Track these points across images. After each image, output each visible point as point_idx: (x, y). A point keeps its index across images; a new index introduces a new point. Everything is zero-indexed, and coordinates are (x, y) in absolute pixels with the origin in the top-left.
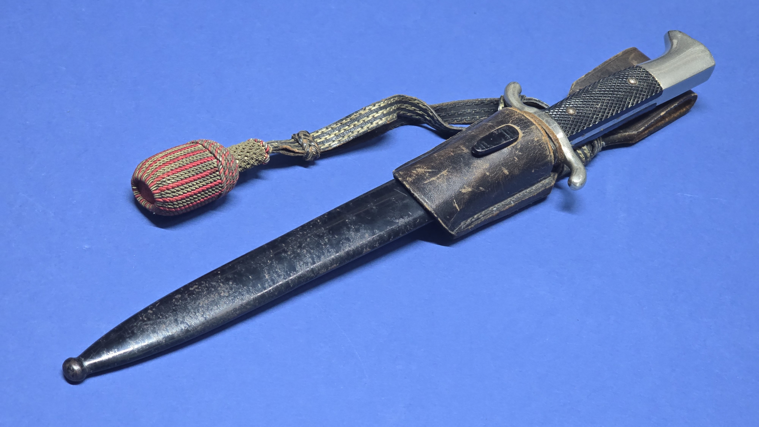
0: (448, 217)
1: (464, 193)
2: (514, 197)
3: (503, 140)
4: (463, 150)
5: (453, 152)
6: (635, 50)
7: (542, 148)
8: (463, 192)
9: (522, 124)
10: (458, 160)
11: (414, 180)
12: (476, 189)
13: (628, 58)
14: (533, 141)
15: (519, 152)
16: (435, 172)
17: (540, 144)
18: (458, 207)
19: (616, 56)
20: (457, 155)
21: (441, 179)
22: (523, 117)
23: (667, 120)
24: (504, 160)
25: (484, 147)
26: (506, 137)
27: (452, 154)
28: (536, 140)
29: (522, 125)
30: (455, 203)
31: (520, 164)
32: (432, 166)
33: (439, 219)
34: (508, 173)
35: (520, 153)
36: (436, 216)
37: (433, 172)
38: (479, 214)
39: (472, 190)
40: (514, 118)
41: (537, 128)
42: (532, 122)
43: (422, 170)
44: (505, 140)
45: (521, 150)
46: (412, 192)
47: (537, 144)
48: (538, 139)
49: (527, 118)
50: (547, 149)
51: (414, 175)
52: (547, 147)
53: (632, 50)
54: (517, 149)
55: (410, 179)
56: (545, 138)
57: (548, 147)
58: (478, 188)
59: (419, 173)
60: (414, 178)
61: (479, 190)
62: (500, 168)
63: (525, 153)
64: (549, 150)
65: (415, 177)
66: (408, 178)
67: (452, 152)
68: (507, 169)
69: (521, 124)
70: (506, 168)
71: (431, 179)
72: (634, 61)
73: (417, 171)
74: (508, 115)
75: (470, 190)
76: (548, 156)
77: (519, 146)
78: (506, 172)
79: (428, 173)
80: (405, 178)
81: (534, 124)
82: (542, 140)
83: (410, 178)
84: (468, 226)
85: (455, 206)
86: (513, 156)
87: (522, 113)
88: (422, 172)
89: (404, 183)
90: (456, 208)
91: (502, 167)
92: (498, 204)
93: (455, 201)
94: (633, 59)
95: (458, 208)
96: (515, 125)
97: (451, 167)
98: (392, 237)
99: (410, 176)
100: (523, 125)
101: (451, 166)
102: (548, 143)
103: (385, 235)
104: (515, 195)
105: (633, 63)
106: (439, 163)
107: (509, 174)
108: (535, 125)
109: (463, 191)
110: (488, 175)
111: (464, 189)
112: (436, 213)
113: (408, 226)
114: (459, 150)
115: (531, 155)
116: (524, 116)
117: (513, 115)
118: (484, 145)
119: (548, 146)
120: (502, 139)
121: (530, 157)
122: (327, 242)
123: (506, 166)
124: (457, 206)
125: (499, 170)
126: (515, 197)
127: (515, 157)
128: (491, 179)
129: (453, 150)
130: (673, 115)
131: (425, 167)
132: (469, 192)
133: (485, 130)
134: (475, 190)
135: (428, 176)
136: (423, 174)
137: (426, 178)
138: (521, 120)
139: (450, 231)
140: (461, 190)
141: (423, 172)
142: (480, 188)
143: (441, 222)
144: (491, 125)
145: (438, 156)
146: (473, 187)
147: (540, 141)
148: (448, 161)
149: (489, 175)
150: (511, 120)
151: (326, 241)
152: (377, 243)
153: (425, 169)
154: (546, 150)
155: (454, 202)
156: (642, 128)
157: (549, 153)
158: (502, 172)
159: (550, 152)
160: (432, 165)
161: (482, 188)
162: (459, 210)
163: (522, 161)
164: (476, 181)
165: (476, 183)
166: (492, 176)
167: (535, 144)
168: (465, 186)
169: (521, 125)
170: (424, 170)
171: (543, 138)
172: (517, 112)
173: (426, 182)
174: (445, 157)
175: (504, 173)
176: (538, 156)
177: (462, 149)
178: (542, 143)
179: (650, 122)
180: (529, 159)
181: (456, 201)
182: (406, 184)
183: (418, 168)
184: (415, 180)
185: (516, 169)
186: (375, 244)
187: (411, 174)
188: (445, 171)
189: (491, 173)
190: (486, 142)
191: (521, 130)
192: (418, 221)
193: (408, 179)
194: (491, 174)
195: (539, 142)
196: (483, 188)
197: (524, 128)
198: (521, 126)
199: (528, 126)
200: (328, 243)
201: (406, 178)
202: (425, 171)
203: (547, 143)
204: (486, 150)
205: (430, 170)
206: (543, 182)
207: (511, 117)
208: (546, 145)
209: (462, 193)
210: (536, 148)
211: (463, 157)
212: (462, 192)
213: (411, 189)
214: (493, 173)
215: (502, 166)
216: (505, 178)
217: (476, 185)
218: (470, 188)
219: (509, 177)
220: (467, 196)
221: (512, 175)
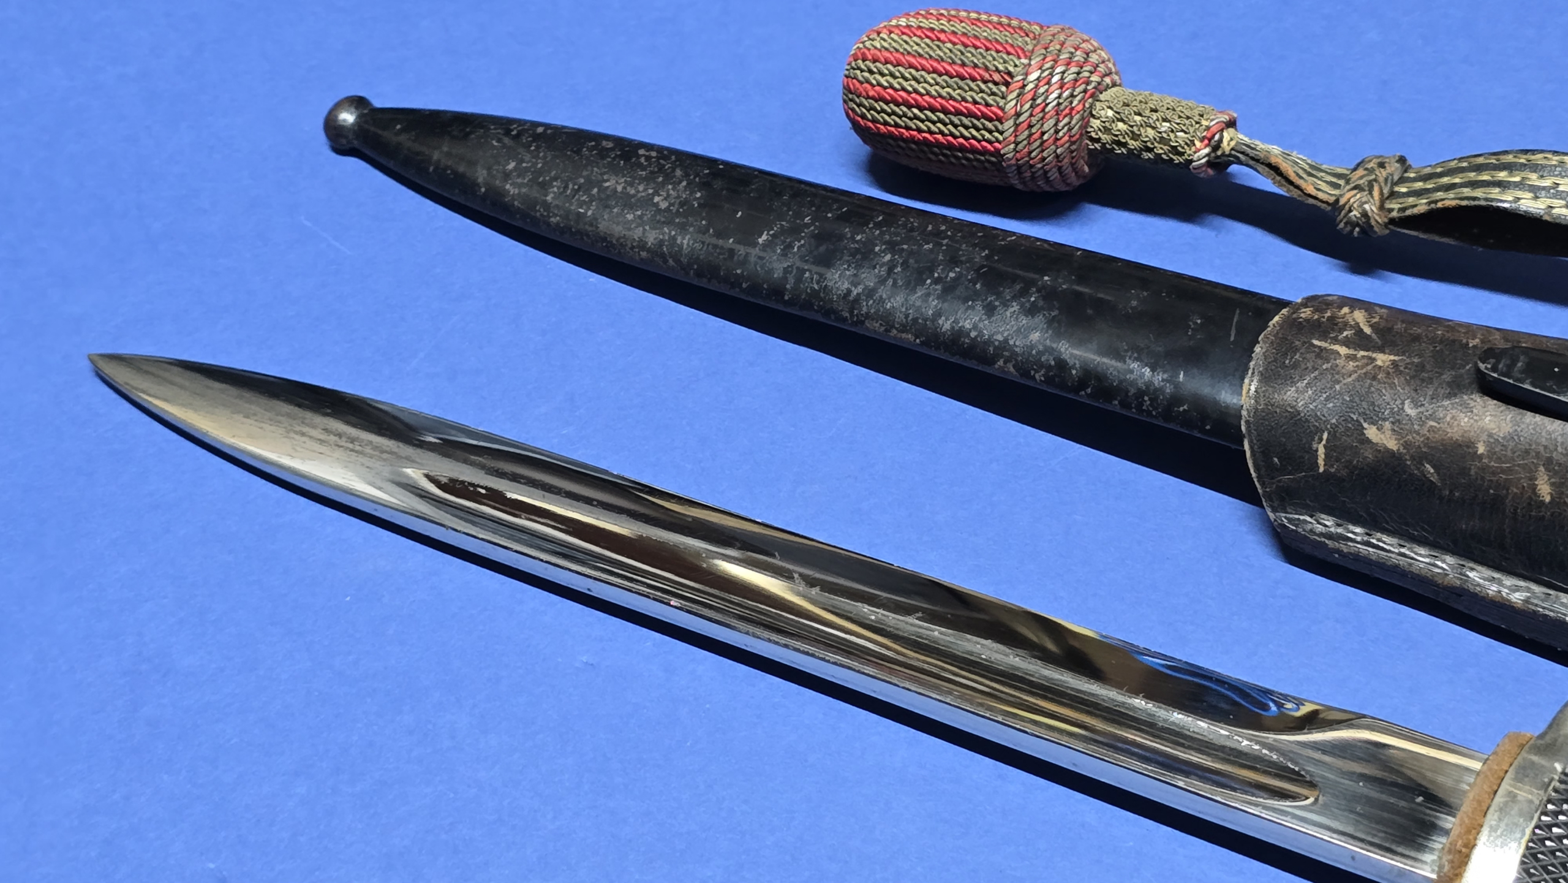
0: (1276, 460)
1: (1368, 441)
8: (1370, 437)
12: (1413, 458)
16: (1373, 342)
18: (1325, 462)
21: (1357, 362)
30: (1324, 442)
33: (1247, 446)
34: (1548, 499)
36: (1243, 428)
37: (1368, 338)
39: (1399, 450)
46: (1261, 337)
58: (1420, 458)
61: (1418, 469)
62: (1536, 466)
66: (1311, 309)
68: (1552, 484)
70: (1553, 480)
71: (1337, 348)
75: (1392, 444)
78: (1545, 490)
83: (1309, 313)
85: (1317, 451)
89: (1285, 311)
90: (1316, 457)
91: (1542, 468)
93: (1325, 436)
97: (1418, 361)
98: (1089, 391)
99: (1319, 311)
101: (1420, 359)
103: (1074, 372)
106: (1410, 335)
107: (1550, 503)
109: (1372, 434)
110: (1479, 453)
111: (1378, 428)
112: (1247, 422)
113: (1146, 398)
122: (949, 278)
123: (1556, 473)
124: (1323, 456)
125: (1526, 468)
128: (1479, 468)
131: (1375, 320)
132: (1387, 450)
134: (1408, 457)
135: (1345, 337)
136: (1346, 326)
139: (1264, 503)
140: (1365, 425)
141: (1353, 324)
142: (1428, 466)
143: (1248, 455)
146: (1407, 445)
149: (1481, 457)
151: (947, 277)
152: (1042, 372)
153: (1369, 322)
155: (1321, 440)
158: (1530, 480)
160: (1398, 328)
161: (1432, 471)
162: (1321, 470)
164: (1429, 439)
165: (1424, 444)
166: (1488, 466)
168: (1387, 425)
170: (1360, 322)
173: (1316, 343)
175: (1534, 488)
181: (1328, 440)
182: (1281, 316)
183: (1364, 312)
184: (1309, 322)
186: (1036, 371)
188: (1392, 357)
189: (1491, 453)
190: (1527, 363)
192: (1181, 409)
196: (1437, 472)
200: (946, 282)
201: (1303, 311)
202: (1362, 325)
205: (1369, 332)
209: (1364, 434)
212: (1365, 432)
213: (1269, 329)
214: (1499, 460)
215: (1544, 465)
216: (1529, 504)
217: (1419, 446)
218: (1396, 439)
219: (1546, 513)
220: (1369, 454)
221: (1560, 514)
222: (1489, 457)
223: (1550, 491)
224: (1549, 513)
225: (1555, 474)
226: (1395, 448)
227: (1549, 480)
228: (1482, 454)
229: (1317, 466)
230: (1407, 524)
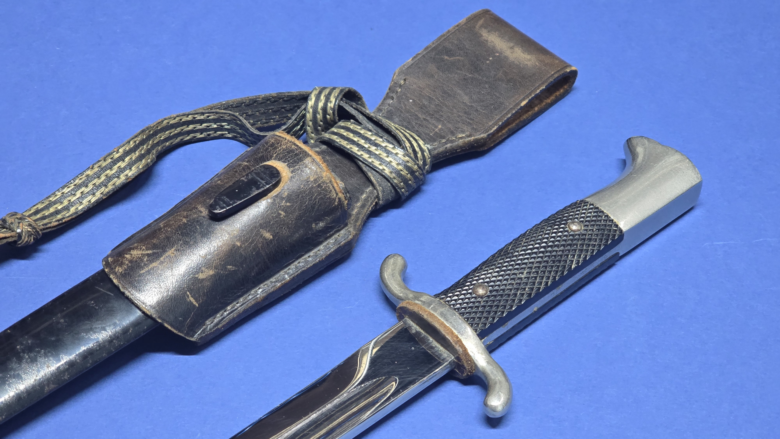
0: (180, 319)
1: (203, 280)
2: (290, 267)
3: (254, 189)
4: (201, 212)
5: (186, 217)
6: (486, 12)
7: (323, 190)
8: (201, 278)
9: (292, 157)
10: (193, 229)
11: (125, 270)
12: (222, 270)
13: (475, 27)
14: (308, 182)
15: (286, 202)
16: (157, 253)
17: (319, 185)
18: (196, 301)
19: (457, 26)
20: (191, 222)
21: (166, 263)
22: (293, 146)
23: (536, 109)
24: (262, 219)
25: (225, 205)
26: (259, 183)
27: (185, 220)
28: (312, 180)
29: (291, 159)
30: (190, 296)
31: (289, 221)
32: (154, 244)
33: (166, 325)
34: (271, 237)
35: (288, 204)
36: (160, 321)
37: (154, 254)
38: (235, 303)
39: (215, 272)
40: (280, 150)
41: (314, 160)
42: (306, 152)
43: (140, 252)
44: (258, 188)
45: (289, 199)
46: (122, 290)
47: (314, 185)
48: (316, 177)
49: (300, 147)
50: (331, 190)
51: (127, 262)
52: (331, 187)
53: (480, 14)
54: (283, 198)
55: (119, 270)
56: (327, 174)
57: (333, 187)
58: (224, 267)
59: (134, 258)
60: (126, 267)
61: (226, 271)
62: (258, 231)
63: (296, 202)
64: (335, 190)
65: (128, 264)
66: (118, 267)
67: (184, 217)
68: (269, 231)
69: (289, 157)
71: (151, 266)
72: (483, 29)
73: (132, 254)
74: (272, 145)
75: (211, 272)
76: (335, 199)
77: (286, 194)
78: (268, 236)
79: (146, 257)
80: (112, 268)
81: (309, 155)
82: (322, 178)
83: (120, 268)
84: (217, 324)
85: (190, 301)
86: (277, 210)
87: (293, 141)
88: (138, 256)
89: (111, 276)
90: (192, 303)
91: (261, 230)
92: (265, 283)
93: (188, 293)
94: (481, 26)
95: (195, 303)
96: (280, 161)
97: (182, 242)
99: (121, 265)
100: (293, 159)
101: (180, 241)
102: (333, 180)
103: (78, 361)
104: (292, 265)
105: (482, 33)
106: (164, 239)
107: (273, 237)
108: (311, 156)
109: (201, 276)
110: (239, 245)
111: (202, 273)
112: (159, 317)
113: (114, 341)
114: (196, 213)
115: (305, 203)
116: (295, 144)
117: (279, 145)
118: (224, 202)
119: (332, 185)
120: (252, 188)
121: (304, 206)
124: (194, 300)
125: (256, 235)
126: (292, 266)
127: (280, 212)
128: (244, 250)
129: (187, 214)
130: (545, 101)
131: (143, 247)
132: (211, 276)
133: (236, 174)
134: (220, 271)
135: (147, 261)
136: (140, 258)
137: (144, 265)
138: (290, 151)
139: (188, 338)
140: (197, 276)
141: (140, 255)
142: (228, 267)
143: (169, 328)
144: (246, 165)
145: (164, 227)
146: (216, 268)
147: (319, 180)
148: (178, 234)
149: (241, 246)
150: (275, 153)
152: (66, 374)
153: (144, 250)
154: (330, 192)
155: (188, 296)
156: (494, 127)
157: (335, 195)
158: (261, 237)
159: (337, 194)
160: (155, 242)
161: (231, 267)
162: (197, 305)
163: (292, 215)
164: (220, 259)
165: (219, 261)
166: (246, 247)
167: (311, 186)
168: (203, 268)
169: (289, 159)
170: (141, 253)
171: (324, 174)
172: (286, 139)
173: (142, 272)
174: (174, 227)
175: (265, 238)
176: (317, 202)
177: (199, 211)
178: (322, 182)
179: (505, 117)
180: (303, 210)
181: (191, 294)
182: (114, 277)
183: (133, 249)
184: (127, 270)
185: (285, 229)
186: (63, 376)
187: (122, 262)
188: (172, 249)
189: (242, 242)
190: (227, 197)
191: (289, 168)
192: (130, 332)
193: (117, 270)
194: (244, 244)
195: (318, 182)
196: (233, 266)
197: (293, 163)
198: (289, 161)
199: (301, 160)
201: (115, 268)
202: (144, 253)
203: (331, 182)
204: (227, 208)
205: (150, 252)
206: (336, 236)
207: (276, 148)
208: (330, 185)
209: (199, 279)
210: (313, 192)
211: (201, 223)
212: (199, 278)
213: (120, 285)
214: (247, 241)
215: (260, 228)
216: (268, 244)
217: (220, 264)
218: (211, 270)
219: (274, 242)
220: (207, 284)
221: (279, 238)
222: (243, 244)
223: (270, 234)
224: (275, 241)
225: (267, 227)
226: (213, 273)
227: (266, 231)
228: (240, 245)
229: (194, 306)
230: (236, 293)
